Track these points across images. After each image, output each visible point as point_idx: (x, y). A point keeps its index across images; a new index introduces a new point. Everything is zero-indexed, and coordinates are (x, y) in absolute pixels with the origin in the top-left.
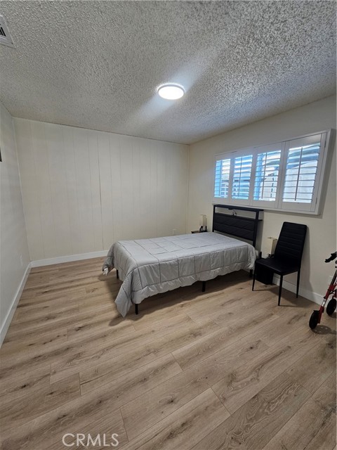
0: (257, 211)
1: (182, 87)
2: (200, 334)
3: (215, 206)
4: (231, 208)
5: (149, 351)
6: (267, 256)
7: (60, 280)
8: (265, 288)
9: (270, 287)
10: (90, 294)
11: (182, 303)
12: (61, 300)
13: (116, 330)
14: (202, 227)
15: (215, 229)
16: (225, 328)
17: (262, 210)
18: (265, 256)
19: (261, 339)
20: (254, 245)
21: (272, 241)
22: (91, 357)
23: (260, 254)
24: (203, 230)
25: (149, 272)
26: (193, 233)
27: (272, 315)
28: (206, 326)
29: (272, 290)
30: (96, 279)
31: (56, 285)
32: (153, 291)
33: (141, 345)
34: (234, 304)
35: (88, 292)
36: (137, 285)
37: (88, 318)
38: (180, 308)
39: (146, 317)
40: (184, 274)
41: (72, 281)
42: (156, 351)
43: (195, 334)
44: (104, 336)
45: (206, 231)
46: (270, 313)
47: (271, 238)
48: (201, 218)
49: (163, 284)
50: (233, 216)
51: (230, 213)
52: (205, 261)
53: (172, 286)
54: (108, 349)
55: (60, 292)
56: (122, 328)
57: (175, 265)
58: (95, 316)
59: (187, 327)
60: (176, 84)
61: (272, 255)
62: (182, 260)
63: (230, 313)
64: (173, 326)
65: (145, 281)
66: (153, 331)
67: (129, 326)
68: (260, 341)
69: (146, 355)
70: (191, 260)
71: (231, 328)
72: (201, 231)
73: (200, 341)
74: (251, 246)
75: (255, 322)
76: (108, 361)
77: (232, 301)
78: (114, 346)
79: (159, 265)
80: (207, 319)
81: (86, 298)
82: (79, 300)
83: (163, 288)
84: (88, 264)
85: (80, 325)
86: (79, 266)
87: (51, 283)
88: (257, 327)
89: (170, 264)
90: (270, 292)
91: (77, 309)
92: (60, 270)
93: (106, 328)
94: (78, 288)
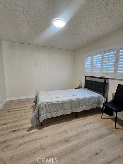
0: (105, 79)
1: (64, 20)
2: (69, 141)
3: (85, 77)
4: (93, 77)
5: (41, 148)
6: (110, 101)
7: (16, 107)
8: (109, 117)
9: (111, 117)
10: (25, 114)
11: (64, 123)
12: (12, 116)
13: (29, 134)
14: (79, 86)
15: (85, 87)
16: (83, 139)
17: (108, 78)
18: (109, 101)
19: (103, 148)
20: (104, 96)
21: (112, 94)
22: (13, 148)
23: (107, 100)
24: (80, 87)
25: (47, 107)
26: (75, 88)
27: (111, 133)
28: (73, 136)
29: (112, 119)
30: (30, 107)
31: (13, 109)
32: (49, 116)
33: (38, 144)
34: (91, 125)
35: (25, 113)
36: (41, 112)
37: (20, 126)
38: (63, 125)
39: (45, 128)
40: (65, 109)
41: (20, 108)
42: (45, 149)
43: (67, 141)
44: (23, 137)
45: (81, 88)
46: (110, 132)
47: (111, 92)
48: (79, 82)
49: (54, 113)
50: (94, 81)
51: (92, 79)
52: (77, 102)
53: (59, 114)
54: (22, 144)
55: (13, 112)
56: (32, 133)
57: (61, 104)
58: (23, 125)
59: (64, 136)
60: (61, 19)
61: (112, 101)
62: (64, 102)
63: (88, 130)
64: (57, 134)
65: (45, 111)
66: (46, 136)
67: (36, 132)
68: (102, 150)
69: (39, 150)
70: (69, 102)
71: (87, 139)
72: (79, 88)
73: (69, 145)
74: (102, 96)
75: (101, 137)
76: (20, 152)
77: (90, 123)
78: (26, 143)
79: (53, 103)
80: (75, 133)
81: (23, 116)
82: (20, 117)
83: (54, 115)
84: (29, 101)
85: (15, 129)
86: (25, 101)
87: (12, 108)
88: (101, 140)
89: (58, 104)
90: (110, 120)
91: (17, 121)
92: (17, 102)
93: (25, 132)
94: (21, 111)
